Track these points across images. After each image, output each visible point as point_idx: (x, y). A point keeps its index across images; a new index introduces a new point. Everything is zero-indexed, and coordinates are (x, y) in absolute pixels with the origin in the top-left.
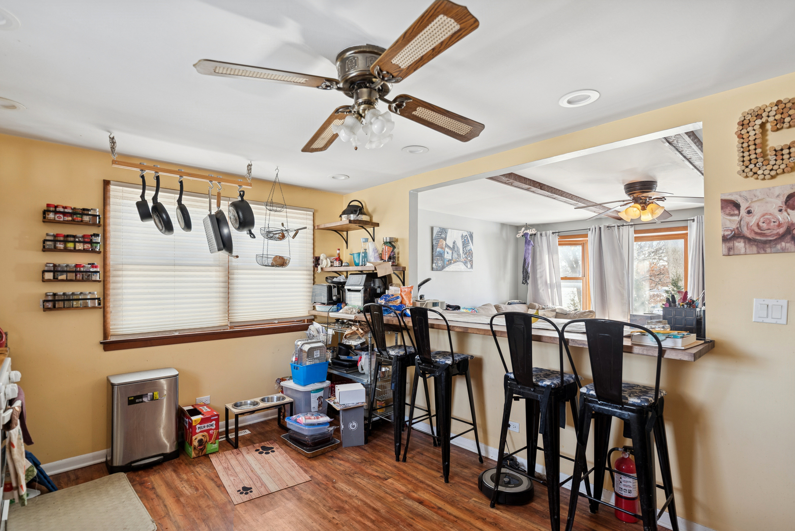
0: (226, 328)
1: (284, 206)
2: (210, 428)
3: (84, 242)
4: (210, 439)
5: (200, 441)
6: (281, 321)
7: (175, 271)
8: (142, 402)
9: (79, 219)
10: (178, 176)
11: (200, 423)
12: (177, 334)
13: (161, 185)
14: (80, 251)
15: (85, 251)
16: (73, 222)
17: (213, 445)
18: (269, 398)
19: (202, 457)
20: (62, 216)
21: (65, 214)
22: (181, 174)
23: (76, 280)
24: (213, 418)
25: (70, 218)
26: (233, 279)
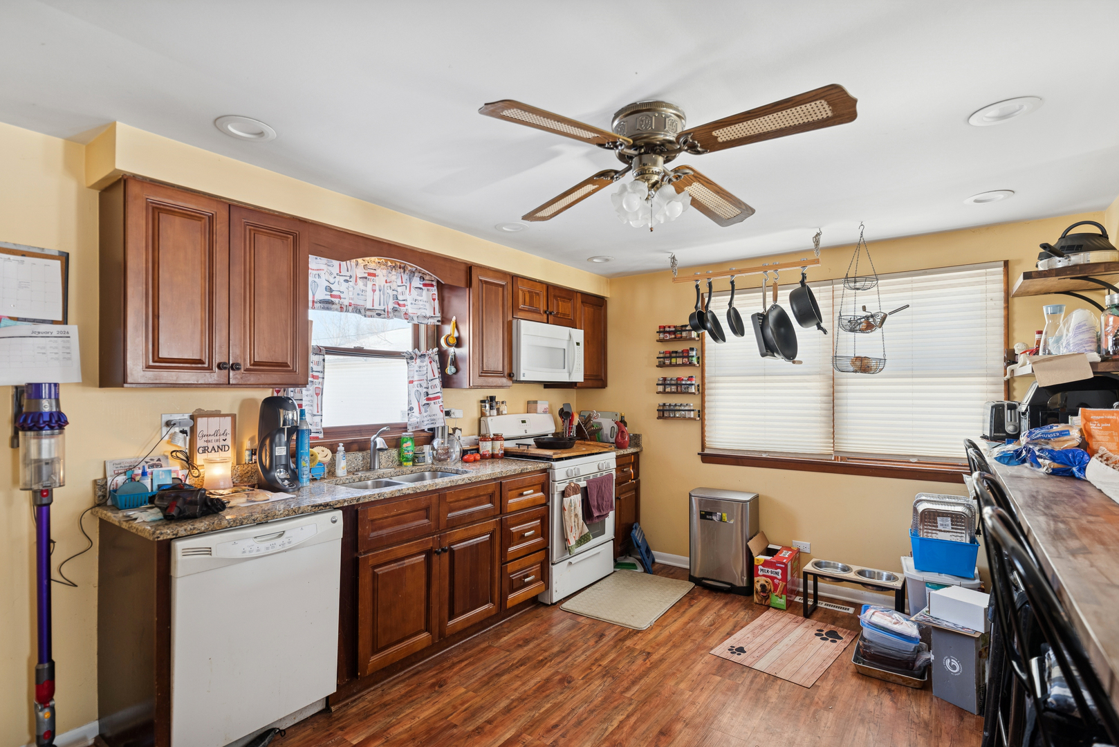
0: (829, 458)
1: (876, 277)
2: (775, 575)
3: (683, 357)
4: (775, 590)
5: (763, 586)
6: (922, 460)
7: (765, 382)
8: (712, 519)
9: (679, 335)
10: (729, 276)
11: (763, 565)
12: (764, 456)
13: (713, 290)
14: (679, 365)
15: (684, 365)
16: (676, 339)
17: (779, 600)
18: (874, 572)
19: (764, 607)
20: (668, 335)
21: (670, 332)
22: (732, 274)
23: (676, 393)
24: (779, 565)
25: (673, 336)
26: (840, 392)
